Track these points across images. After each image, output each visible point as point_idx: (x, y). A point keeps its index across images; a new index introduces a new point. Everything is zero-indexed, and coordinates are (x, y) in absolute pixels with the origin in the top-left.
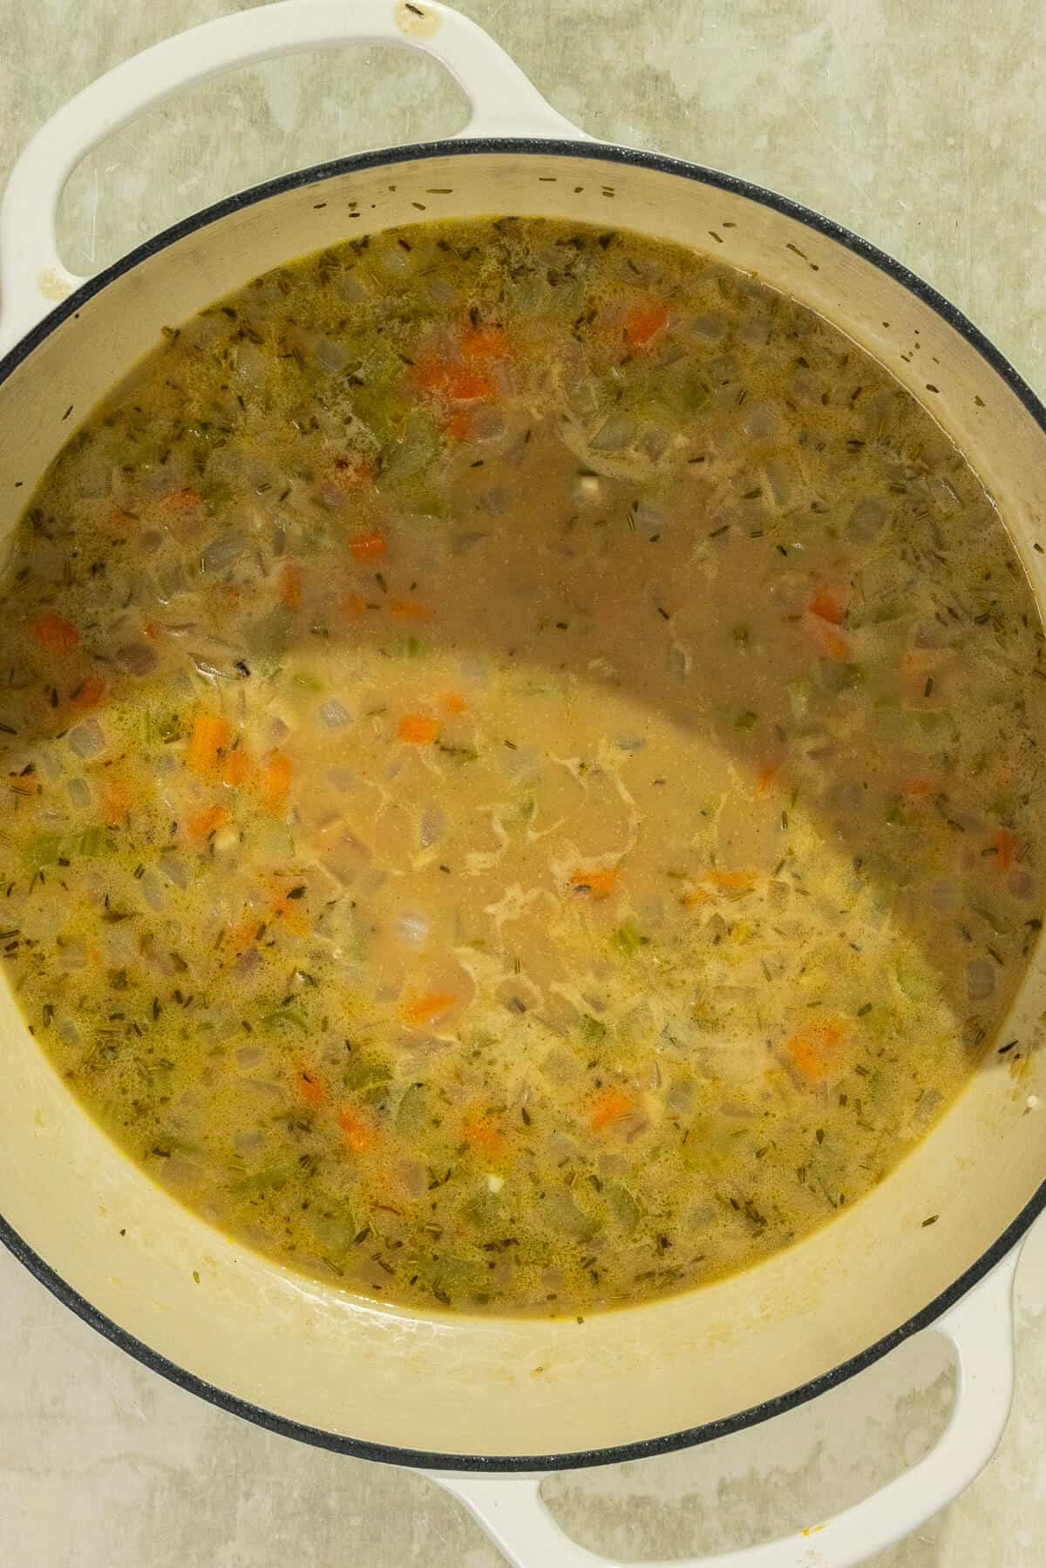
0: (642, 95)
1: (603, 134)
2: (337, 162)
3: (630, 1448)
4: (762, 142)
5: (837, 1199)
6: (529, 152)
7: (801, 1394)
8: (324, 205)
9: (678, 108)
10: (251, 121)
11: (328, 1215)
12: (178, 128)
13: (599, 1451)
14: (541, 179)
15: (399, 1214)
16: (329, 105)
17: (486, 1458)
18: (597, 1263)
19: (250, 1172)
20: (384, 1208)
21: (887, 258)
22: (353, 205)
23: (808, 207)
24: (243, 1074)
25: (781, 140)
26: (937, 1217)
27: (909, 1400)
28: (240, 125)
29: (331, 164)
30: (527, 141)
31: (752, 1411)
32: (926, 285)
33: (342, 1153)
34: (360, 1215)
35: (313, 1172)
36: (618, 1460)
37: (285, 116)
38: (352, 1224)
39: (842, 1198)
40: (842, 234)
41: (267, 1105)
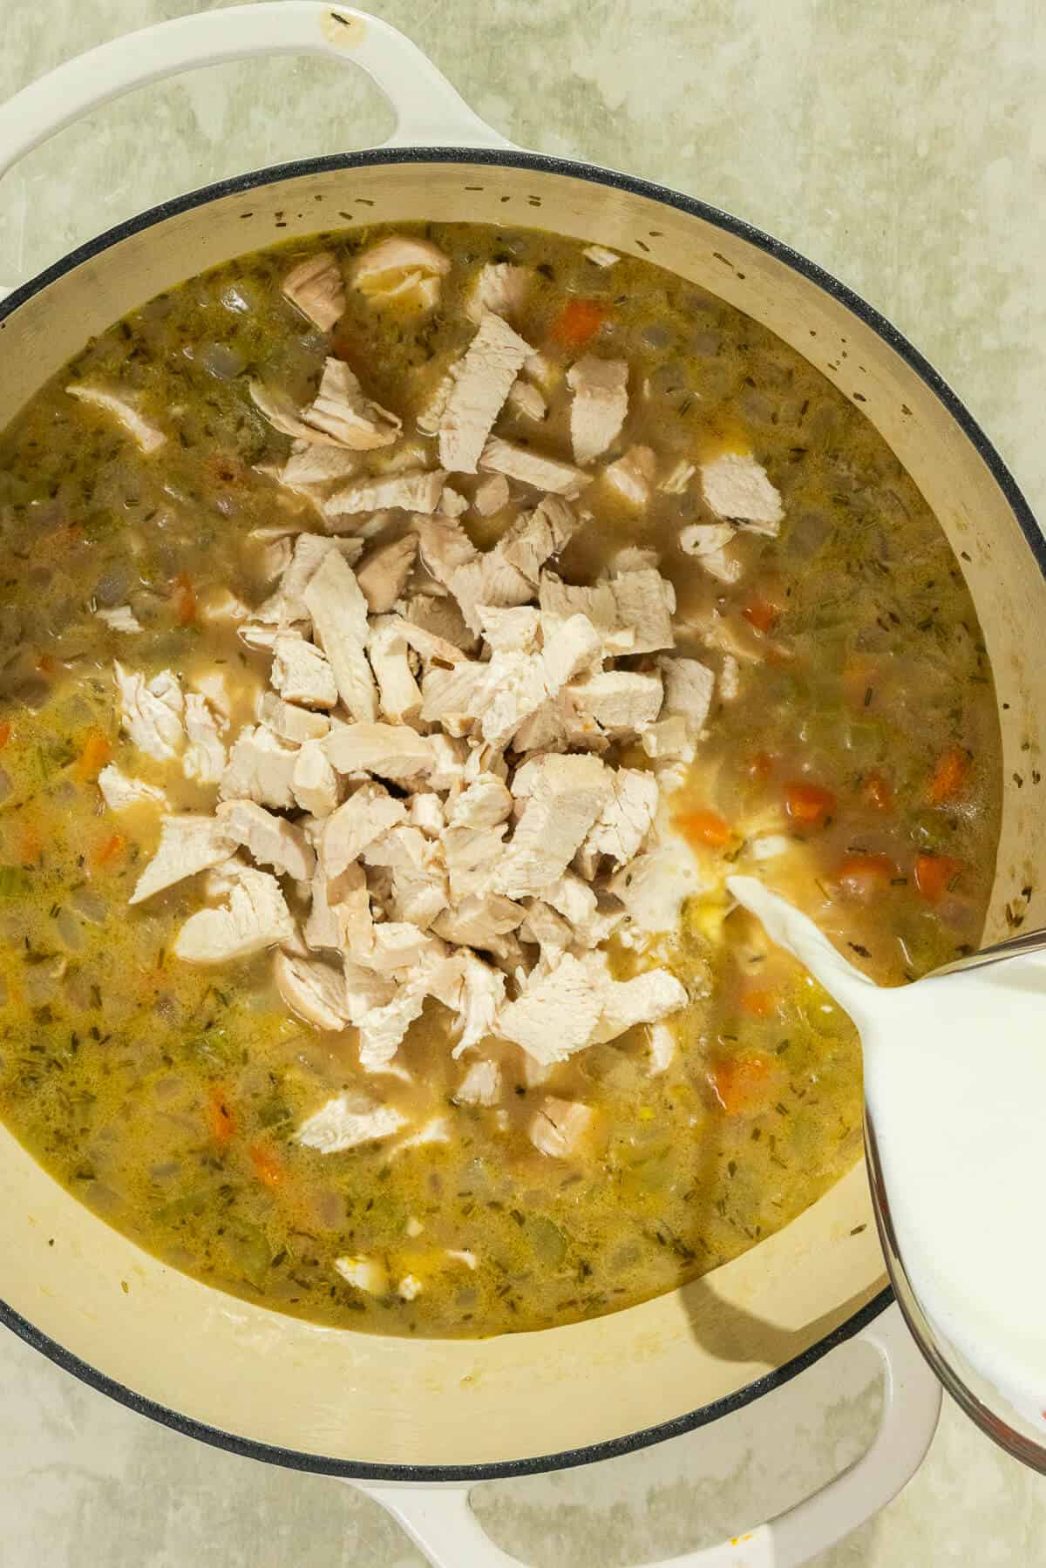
0: (569, 104)
1: (530, 143)
2: (264, 171)
3: (558, 1457)
4: (688, 151)
5: (753, 1231)
6: (455, 161)
7: (730, 1403)
8: (251, 215)
9: (605, 117)
10: (178, 131)
11: (243, 1240)
12: (104, 138)
13: (527, 1460)
14: (467, 188)
15: (315, 1240)
16: (257, 115)
17: (415, 1468)
18: (512, 1292)
19: (171, 1199)
20: (299, 1233)
21: (813, 266)
22: (279, 215)
23: (734, 216)
24: (160, 1108)
25: (707, 149)
26: (865, 1225)
27: (840, 1408)
28: (166, 135)
29: (257, 173)
30: (453, 150)
31: (680, 1419)
32: (852, 293)
33: (257, 1185)
34: (276, 1239)
35: (231, 1201)
36: (546, 1470)
37: (212, 126)
38: (268, 1247)
39: (758, 1230)
40: (768, 242)
41: (181, 1140)
